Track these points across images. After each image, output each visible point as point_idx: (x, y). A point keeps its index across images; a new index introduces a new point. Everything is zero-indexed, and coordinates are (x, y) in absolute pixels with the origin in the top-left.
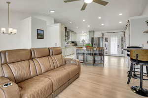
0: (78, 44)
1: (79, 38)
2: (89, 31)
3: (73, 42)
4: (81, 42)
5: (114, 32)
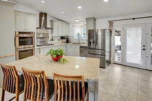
5: (134, 19)
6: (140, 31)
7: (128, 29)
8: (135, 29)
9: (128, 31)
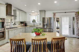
0: (28, 24)
1: (30, 18)
2: (40, 11)
3: (22, 23)
4: (31, 22)
5: (65, 12)
6: (68, 19)
7: (63, 17)
8: (66, 17)
9: (63, 19)
